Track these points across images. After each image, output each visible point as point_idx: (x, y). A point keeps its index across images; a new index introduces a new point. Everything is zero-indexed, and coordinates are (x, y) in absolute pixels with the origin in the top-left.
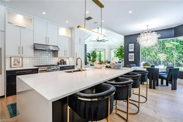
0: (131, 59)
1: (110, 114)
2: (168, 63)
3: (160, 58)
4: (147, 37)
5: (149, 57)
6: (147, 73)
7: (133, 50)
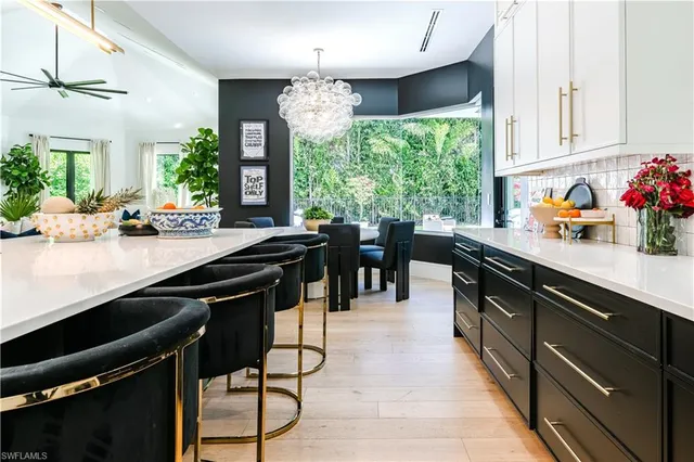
0: (254, 193)
1: (184, 452)
2: (380, 212)
3: (356, 195)
4: (315, 97)
5: (319, 189)
6: (323, 240)
7: (259, 153)
